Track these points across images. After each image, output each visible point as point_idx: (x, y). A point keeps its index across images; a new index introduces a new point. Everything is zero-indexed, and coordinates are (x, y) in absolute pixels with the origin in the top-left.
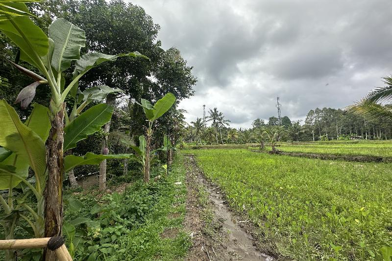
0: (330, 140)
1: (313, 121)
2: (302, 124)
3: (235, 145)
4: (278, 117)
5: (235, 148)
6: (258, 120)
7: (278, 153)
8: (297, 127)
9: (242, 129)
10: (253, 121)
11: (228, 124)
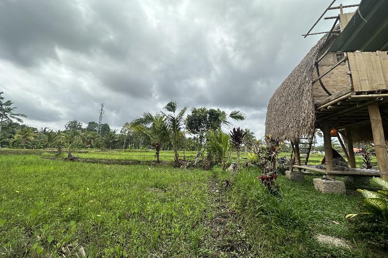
0: (136, 148)
1: (127, 132)
2: (118, 133)
3: (25, 150)
4: (98, 123)
5: (18, 153)
6: (75, 122)
7: (73, 159)
8: (112, 135)
9: (47, 130)
10: (66, 123)
11: (19, 120)
